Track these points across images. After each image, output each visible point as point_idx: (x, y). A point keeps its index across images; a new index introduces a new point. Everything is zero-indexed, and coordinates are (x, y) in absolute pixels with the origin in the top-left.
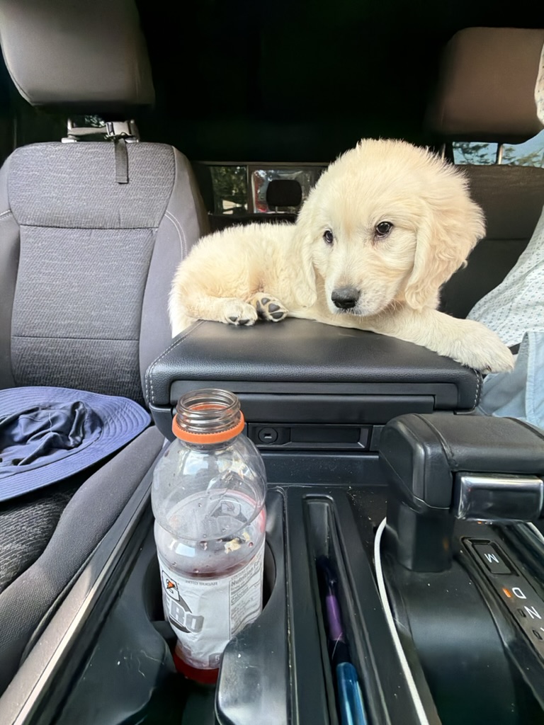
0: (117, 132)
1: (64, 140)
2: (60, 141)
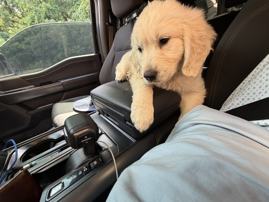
1: (125, 25)
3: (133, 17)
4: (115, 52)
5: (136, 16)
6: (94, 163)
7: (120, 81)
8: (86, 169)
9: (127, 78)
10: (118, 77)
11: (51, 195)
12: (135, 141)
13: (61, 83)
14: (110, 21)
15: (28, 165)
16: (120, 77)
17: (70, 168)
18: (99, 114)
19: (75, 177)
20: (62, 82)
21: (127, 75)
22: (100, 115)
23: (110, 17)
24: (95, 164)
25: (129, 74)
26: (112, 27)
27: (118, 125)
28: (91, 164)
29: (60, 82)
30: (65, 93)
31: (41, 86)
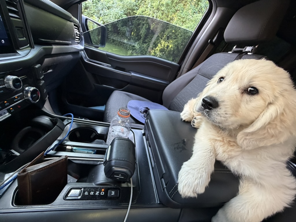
0: (246, 50)
1: (229, 52)
2: (228, 52)
3: (245, 50)
4: (198, 74)
5: (250, 51)
6: (112, 192)
7: (183, 120)
8: (102, 193)
9: (192, 122)
10: (185, 114)
11: (69, 196)
12: (159, 202)
13: (131, 75)
14: (214, 40)
15: (70, 147)
16: (186, 116)
17: (93, 177)
18: (144, 134)
19: (92, 194)
20: (133, 74)
21: (195, 120)
22: (144, 137)
23: (217, 36)
24: (112, 194)
25: (197, 120)
26: (212, 47)
27: (153, 166)
28: (109, 191)
29: (131, 73)
30: (129, 85)
31: (116, 69)
